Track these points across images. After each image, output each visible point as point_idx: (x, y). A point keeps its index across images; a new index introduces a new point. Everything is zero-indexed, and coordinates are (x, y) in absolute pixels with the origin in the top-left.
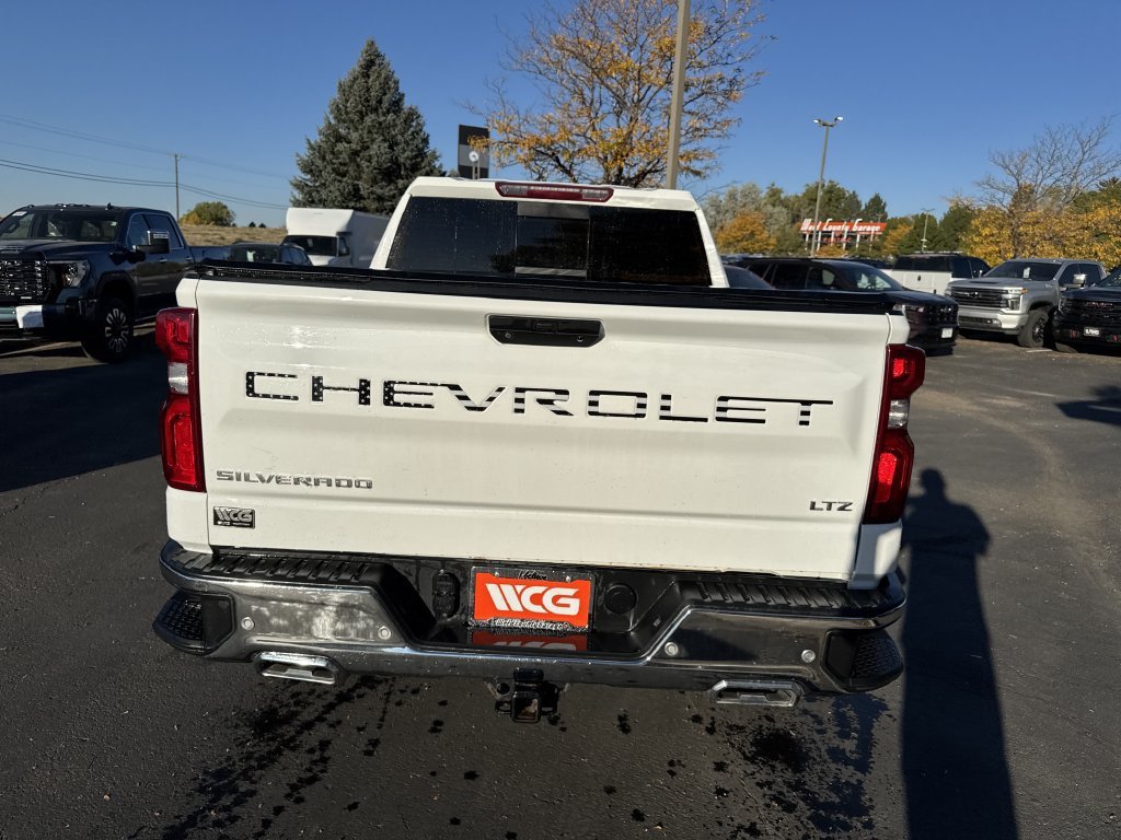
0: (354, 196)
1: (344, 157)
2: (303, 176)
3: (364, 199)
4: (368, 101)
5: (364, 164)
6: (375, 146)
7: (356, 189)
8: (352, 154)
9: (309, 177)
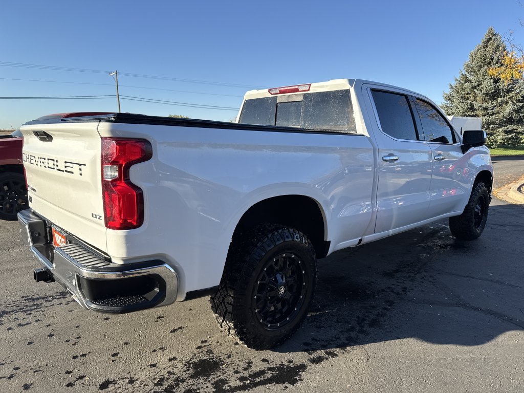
0: (470, 109)
1: (468, 91)
2: (445, 102)
3: (476, 110)
4: (485, 59)
5: (478, 92)
6: (485, 82)
7: (472, 106)
8: (472, 88)
9: (449, 102)
